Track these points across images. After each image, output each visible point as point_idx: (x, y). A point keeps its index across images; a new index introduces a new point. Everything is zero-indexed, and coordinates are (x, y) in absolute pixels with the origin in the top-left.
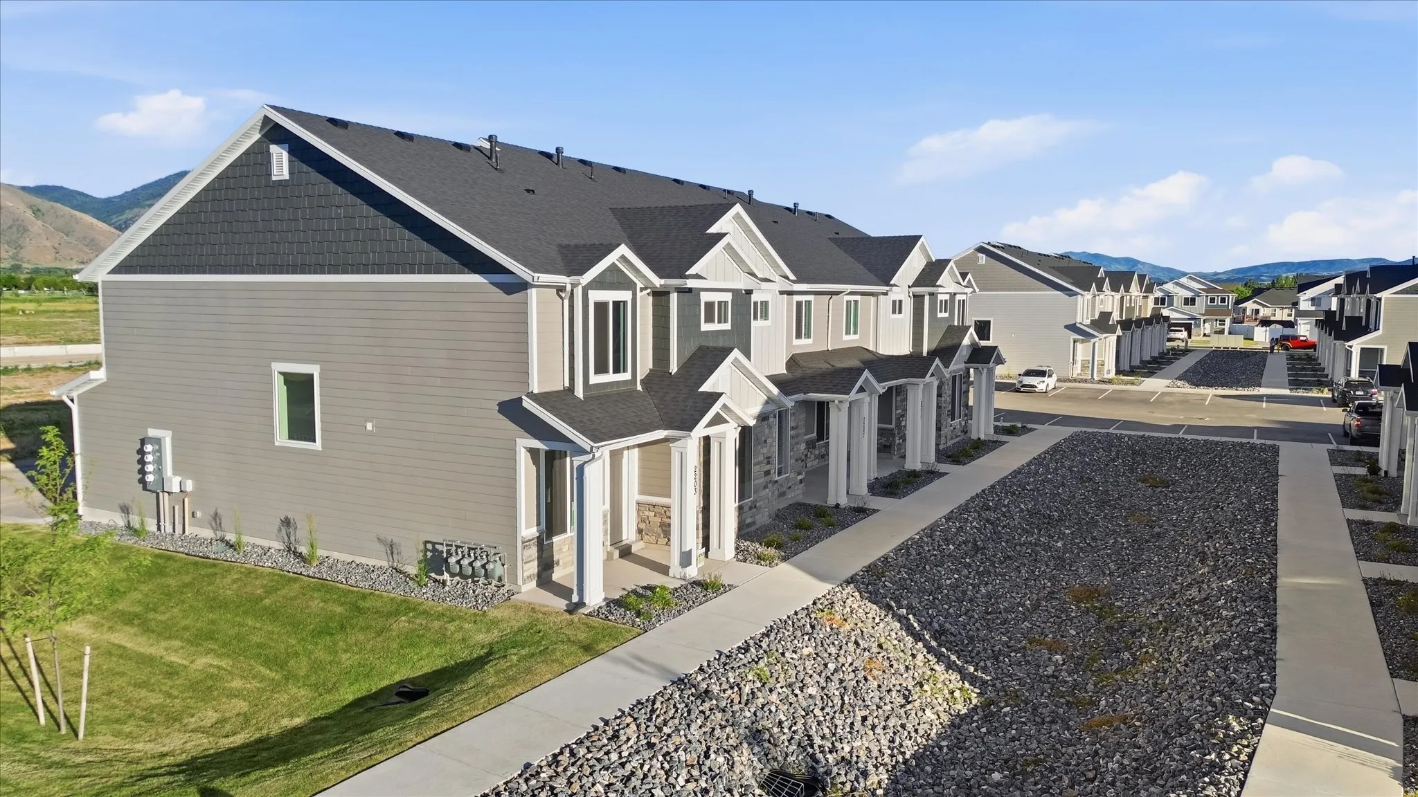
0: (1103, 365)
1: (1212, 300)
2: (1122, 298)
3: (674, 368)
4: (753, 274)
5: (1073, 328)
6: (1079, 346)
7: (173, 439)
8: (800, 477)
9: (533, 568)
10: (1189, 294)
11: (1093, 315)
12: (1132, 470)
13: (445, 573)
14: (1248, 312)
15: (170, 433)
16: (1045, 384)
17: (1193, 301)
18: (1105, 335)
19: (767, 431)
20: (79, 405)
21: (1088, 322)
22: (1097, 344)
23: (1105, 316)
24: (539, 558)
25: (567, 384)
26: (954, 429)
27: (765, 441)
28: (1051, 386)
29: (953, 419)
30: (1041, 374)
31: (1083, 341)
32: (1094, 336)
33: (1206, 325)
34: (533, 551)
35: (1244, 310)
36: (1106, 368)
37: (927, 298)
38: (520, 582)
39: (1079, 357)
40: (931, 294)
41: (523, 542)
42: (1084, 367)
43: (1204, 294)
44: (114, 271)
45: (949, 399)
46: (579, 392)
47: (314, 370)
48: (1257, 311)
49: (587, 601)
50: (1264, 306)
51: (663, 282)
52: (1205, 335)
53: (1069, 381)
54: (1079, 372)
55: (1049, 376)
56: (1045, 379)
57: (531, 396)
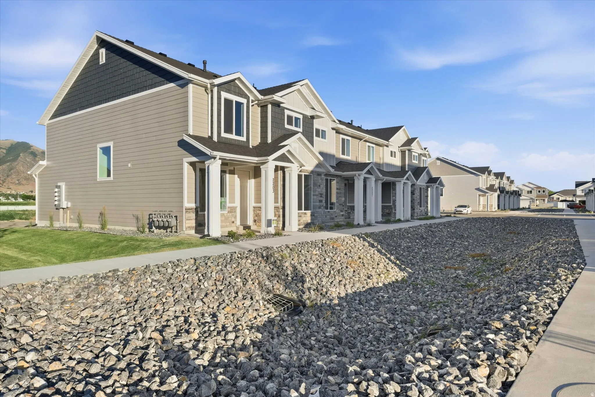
0: (492, 206)
1: (539, 192)
2: (500, 182)
3: (269, 140)
4: (314, 109)
5: (478, 189)
6: (481, 198)
7: (66, 185)
8: (342, 213)
9: (193, 223)
10: (529, 189)
11: (487, 185)
12: (504, 230)
13: (153, 227)
14: (555, 199)
15: (64, 183)
16: (466, 210)
17: (531, 192)
18: (492, 193)
19: (320, 181)
20: (39, 178)
21: (485, 187)
22: (489, 196)
23: (492, 186)
24: (196, 219)
25: (210, 135)
26: (421, 211)
27: (319, 186)
28: (469, 212)
29: (421, 207)
30: (465, 206)
31: (483, 196)
32: (487, 193)
33: (537, 201)
34: (193, 215)
35: (553, 198)
36: (493, 207)
37: (407, 152)
38: (184, 229)
39: (482, 203)
40: (409, 150)
41: (186, 209)
42: (484, 207)
43: (535, 189)
44: (51, 119)
45: (418, 197)
46: (215, 139)
47: (111, 144)
48: (559, 199)
49: (211, 234)
50: (561, 196)
51: (262, 97)
52: (537, 206)
53: (477, 211)
54: (482, 209)
55: (468, 207)
56: (466, 208)
57: (189, 136)
